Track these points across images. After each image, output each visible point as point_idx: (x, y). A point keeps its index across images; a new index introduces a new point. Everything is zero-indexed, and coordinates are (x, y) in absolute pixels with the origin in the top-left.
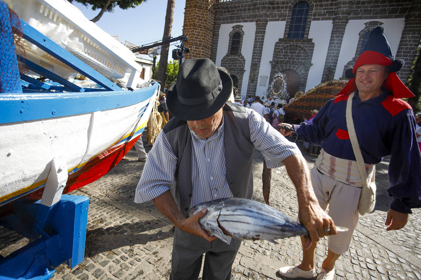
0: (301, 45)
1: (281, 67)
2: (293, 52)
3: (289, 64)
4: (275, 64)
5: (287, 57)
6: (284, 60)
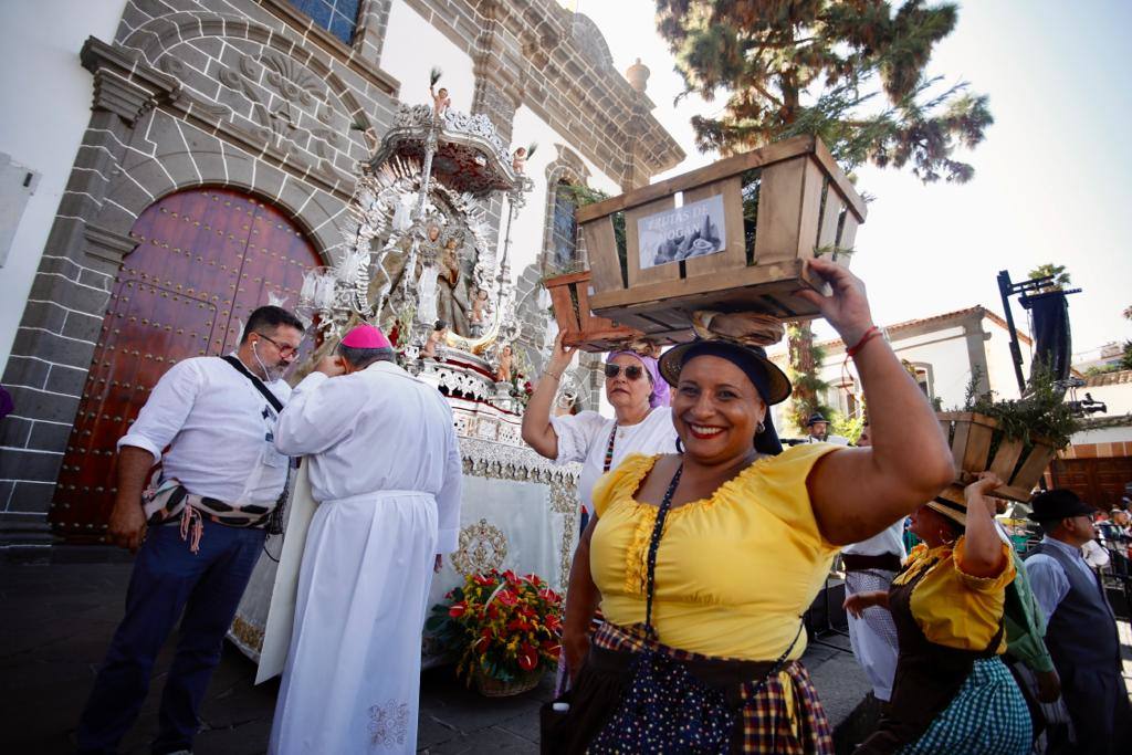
0: (348, 84)
1: (196, 149)
2: (293, 89)
3: (262, 155)
4: (150, 97)
5: (253, 103)
6: (226, 112)
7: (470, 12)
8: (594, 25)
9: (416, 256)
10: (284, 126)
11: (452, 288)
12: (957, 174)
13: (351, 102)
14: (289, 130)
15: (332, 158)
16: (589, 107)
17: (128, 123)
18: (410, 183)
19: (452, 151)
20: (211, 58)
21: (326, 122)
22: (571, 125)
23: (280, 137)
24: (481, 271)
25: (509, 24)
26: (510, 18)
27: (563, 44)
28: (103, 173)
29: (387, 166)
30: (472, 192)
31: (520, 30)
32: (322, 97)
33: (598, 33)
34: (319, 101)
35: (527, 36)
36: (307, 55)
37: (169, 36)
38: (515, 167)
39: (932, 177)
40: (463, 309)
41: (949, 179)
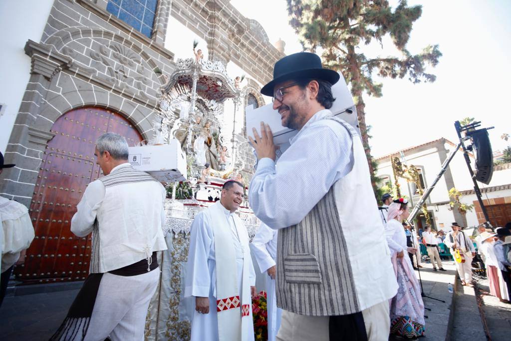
0: (151, 56)
1: (81, 89)
2: (125, 59)
3: (112, 90)
4: (58, 66)
5: (107, 67)
6: (94, 72)
7: (204, 21)
8: (259, 24)
9: (192, 132)
10: (122, 76)
11: (209, 147)
12: (429, 79)
13: (152, 64)
14: (124, 78)
15: (145, 90)
16: (260, 60)
17: (48, 79)
18: (185, 97)
19: (205, 80)
20: (86, 47)
21: (141, 73)
22: (252, 69)
23: (120, 81)
24: (222, 137)
25: (222, 26)
26: (222, 23)
27: (247, 33)
28: (37, 102)
29: (174, 89)
30: (215, 99)
31: (227, 28)
32: (139, 62)
33: (262, 28)
34: (137, 64)
35: (230, 30)
36: (131, 44)
37: (66, 38)
38: (236, 86)
39: (417, 81)
40: (215, 157)
41: (425, 82)
